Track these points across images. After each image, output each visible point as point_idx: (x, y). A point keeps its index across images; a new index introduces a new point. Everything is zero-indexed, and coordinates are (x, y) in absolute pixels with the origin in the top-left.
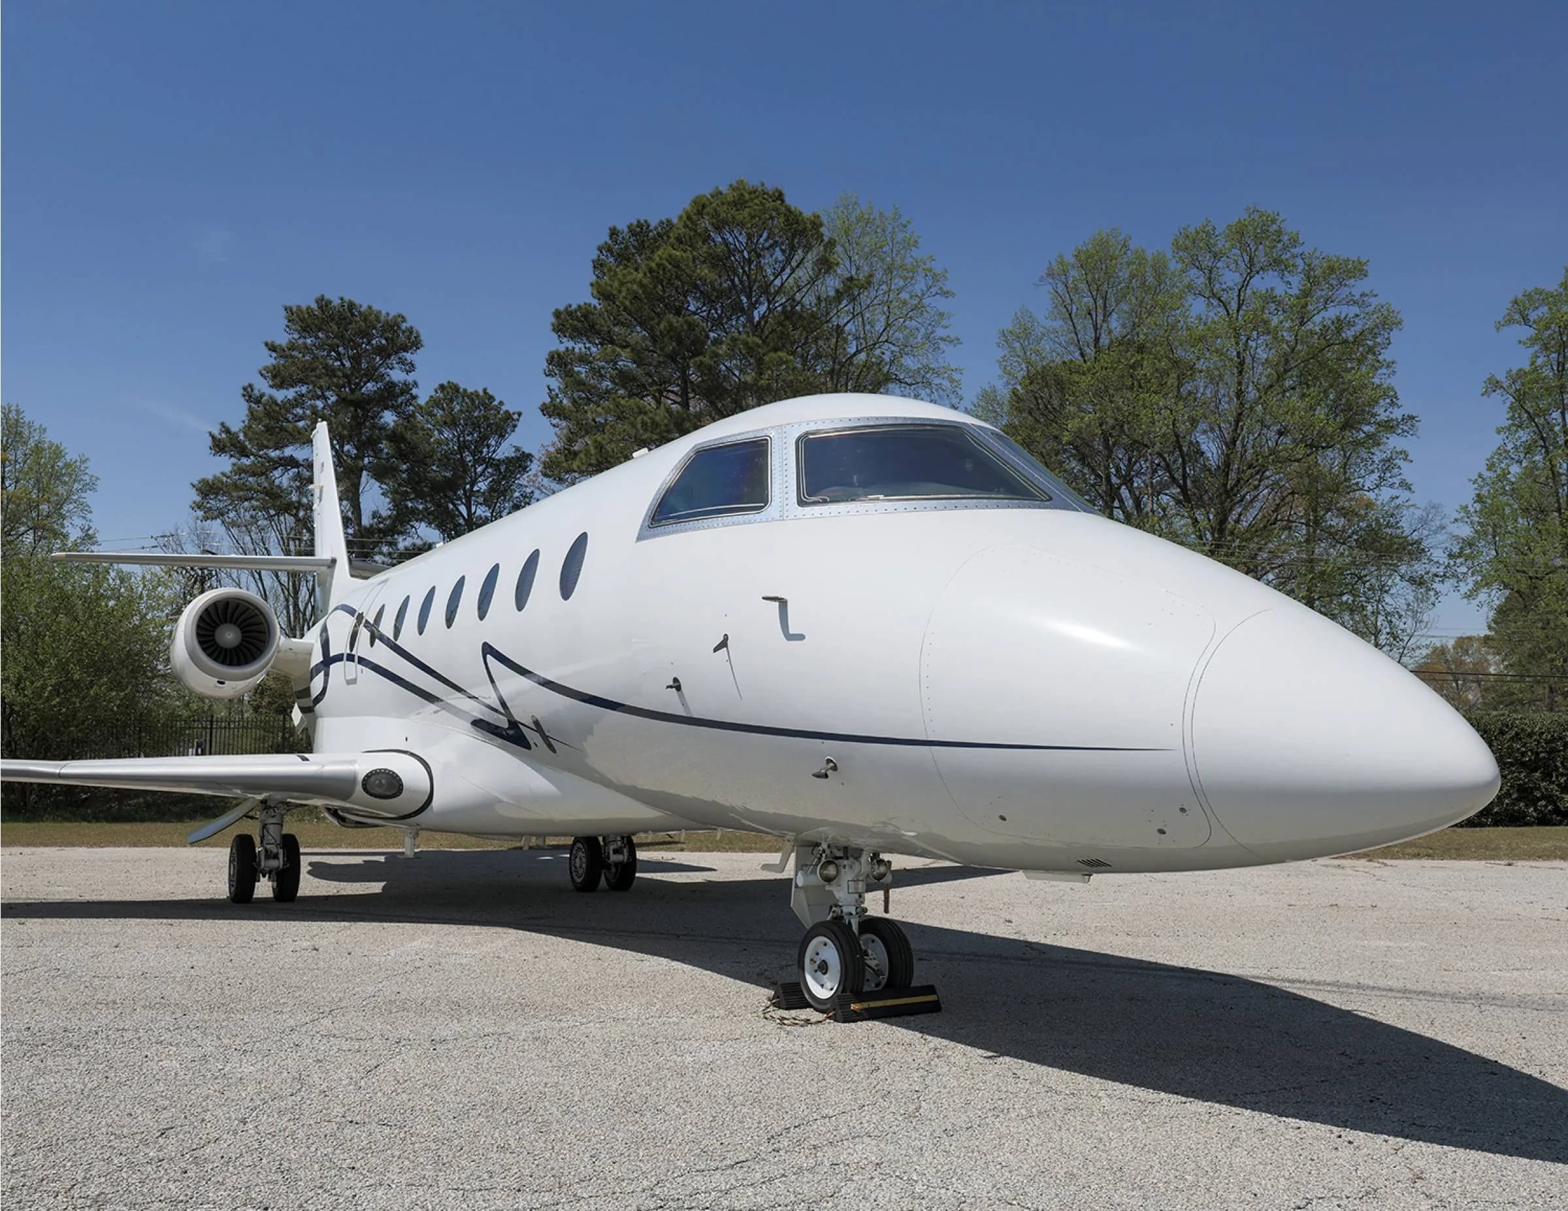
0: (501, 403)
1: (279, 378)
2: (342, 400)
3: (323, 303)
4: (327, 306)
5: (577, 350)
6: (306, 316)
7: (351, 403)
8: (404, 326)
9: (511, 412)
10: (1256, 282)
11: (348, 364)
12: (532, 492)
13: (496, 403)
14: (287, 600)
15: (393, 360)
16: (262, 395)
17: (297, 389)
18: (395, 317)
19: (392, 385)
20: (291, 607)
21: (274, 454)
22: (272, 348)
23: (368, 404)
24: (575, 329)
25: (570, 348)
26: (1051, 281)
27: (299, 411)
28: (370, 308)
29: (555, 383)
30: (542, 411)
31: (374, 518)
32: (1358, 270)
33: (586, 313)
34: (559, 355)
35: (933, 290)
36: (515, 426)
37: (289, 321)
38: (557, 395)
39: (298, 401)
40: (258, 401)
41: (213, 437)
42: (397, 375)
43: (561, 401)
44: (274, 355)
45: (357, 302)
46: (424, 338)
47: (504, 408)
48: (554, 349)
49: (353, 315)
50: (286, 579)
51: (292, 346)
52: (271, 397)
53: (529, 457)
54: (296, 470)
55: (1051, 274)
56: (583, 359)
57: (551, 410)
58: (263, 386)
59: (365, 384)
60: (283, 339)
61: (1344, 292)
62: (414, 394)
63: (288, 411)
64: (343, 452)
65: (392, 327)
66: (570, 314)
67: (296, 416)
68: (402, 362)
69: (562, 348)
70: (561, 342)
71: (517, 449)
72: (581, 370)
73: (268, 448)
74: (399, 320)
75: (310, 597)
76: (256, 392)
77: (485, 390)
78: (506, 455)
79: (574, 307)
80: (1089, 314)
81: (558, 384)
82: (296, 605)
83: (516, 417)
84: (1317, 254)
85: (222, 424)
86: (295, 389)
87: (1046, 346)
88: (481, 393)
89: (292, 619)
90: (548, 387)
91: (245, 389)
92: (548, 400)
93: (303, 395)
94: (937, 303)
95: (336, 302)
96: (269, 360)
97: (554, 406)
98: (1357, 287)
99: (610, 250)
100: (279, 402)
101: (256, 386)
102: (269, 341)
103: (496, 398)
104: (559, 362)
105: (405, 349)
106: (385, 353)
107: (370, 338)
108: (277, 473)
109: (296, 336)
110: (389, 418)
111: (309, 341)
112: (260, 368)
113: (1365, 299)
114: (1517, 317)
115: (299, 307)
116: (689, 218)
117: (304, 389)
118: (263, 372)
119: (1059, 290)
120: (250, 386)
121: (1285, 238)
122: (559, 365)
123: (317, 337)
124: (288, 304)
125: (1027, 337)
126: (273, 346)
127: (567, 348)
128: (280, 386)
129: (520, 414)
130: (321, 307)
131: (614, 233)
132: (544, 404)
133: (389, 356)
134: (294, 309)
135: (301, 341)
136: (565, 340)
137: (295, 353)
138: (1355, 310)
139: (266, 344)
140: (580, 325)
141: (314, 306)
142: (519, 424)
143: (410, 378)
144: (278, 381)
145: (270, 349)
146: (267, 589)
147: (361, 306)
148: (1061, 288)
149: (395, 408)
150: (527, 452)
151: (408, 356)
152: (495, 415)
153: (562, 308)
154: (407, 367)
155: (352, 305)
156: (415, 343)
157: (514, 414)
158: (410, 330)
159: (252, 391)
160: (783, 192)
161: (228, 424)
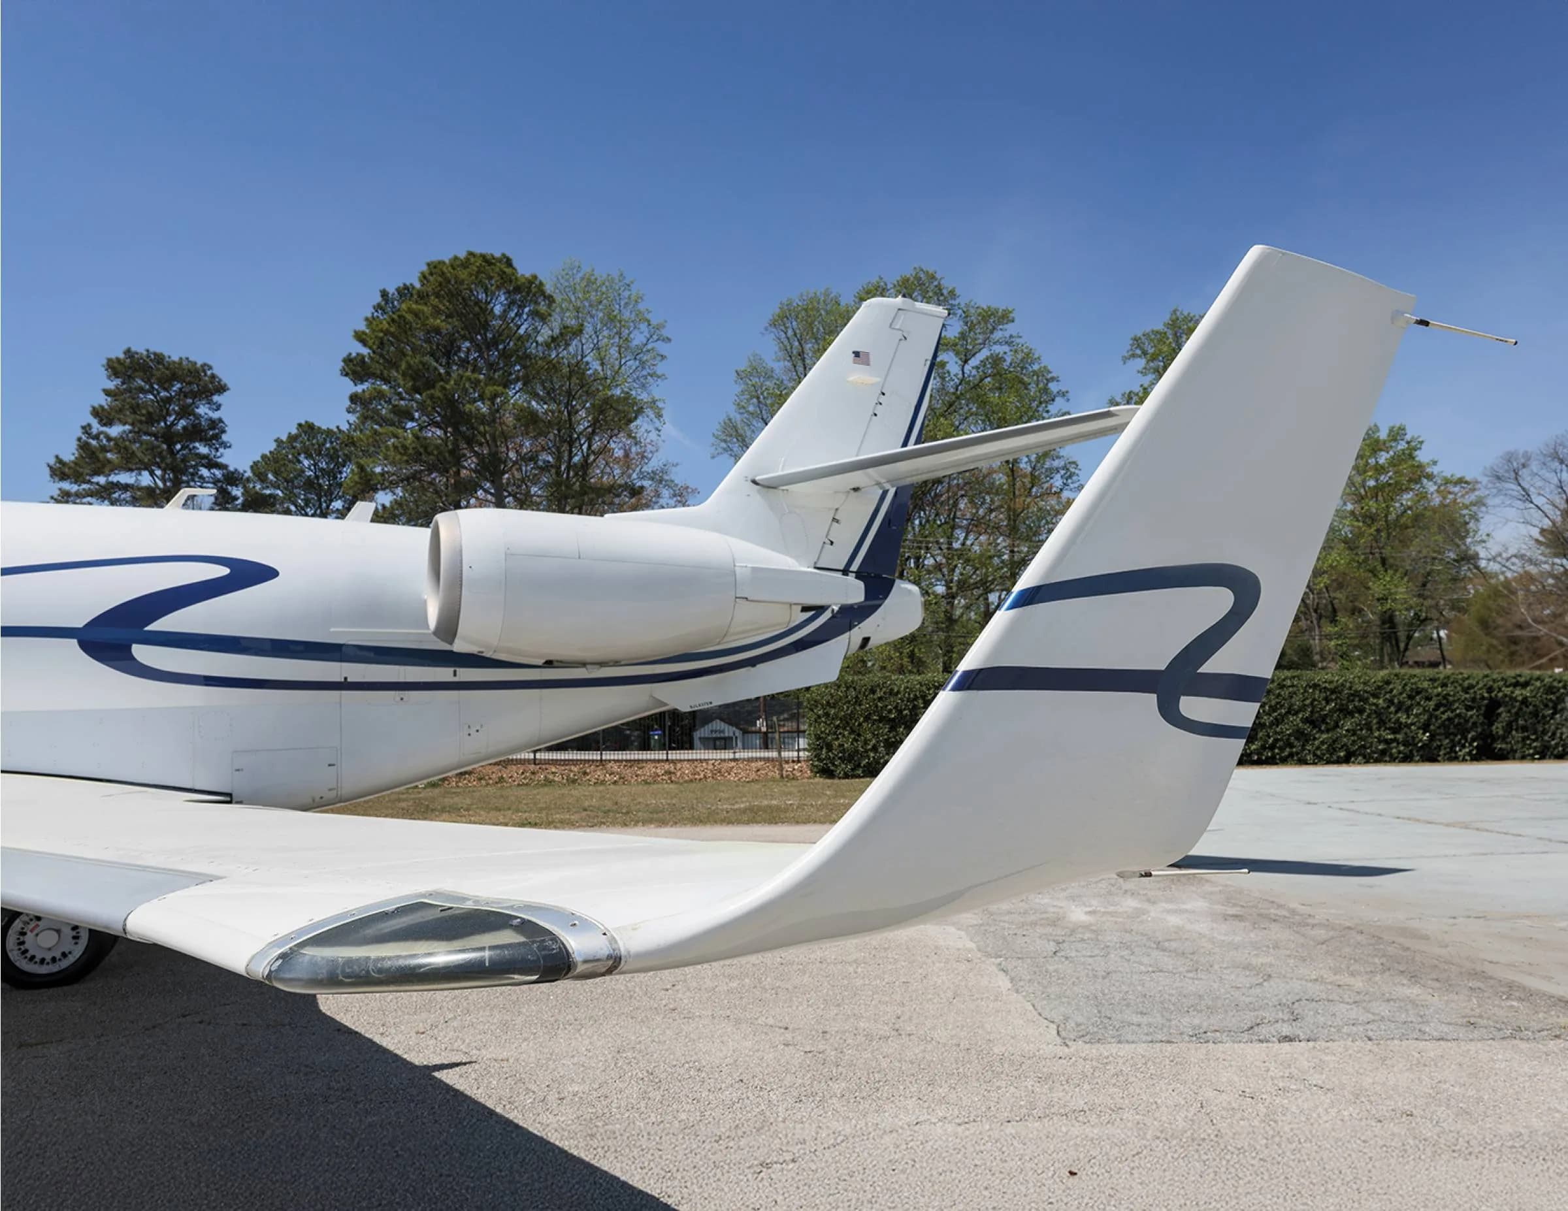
3: (130, 354)
4: (133, 356)
6: (120, 365)
8: (209, 373)
15: (202, 401)
16: (99, 434)
21: (102, 480)
24: (354, 373)
26: (774, 330)
32: (1005, 317)
33: (361, 362)
35: (655, 337)
40: (95, 438)
41: (51, 467)
45: (161, 354)
46: (229, 383)
49: (160, 364)
52: (106, 434)
54: (129, 492)
59: (179, 421)
60: (108, 385)
61: (998, 335)
65: (199, 373)
68: (211, 403)
72: (382, 407)
76: (94, 431)
77: (338, 427)
79: (354, 355)
84: (972, 303)
85: (57, 457)
86: (124, 427)
88: (335, 430)
91: (82, 428)
95: (143, 353)
98: (1010, 329)
99: (381, 308)
100: (113, 438)
101: (93, 426)
105: (209, 393)
106: (190, 395)
108: (116, 495)
109: (120, 382)
112: (91, 409)
113: (1013, 339)
114: (1139, 352)
115: (112, 359)
116: (425, 277)
119: (781, 338)
120: (88, 425)
121: (945, 292)
124: (108, 356)
128: (109, 425)
130: (129, 358)
131: (384, 294)
133: (197, 399)
135: (125, 386)
138: (1005, 349)
141: (123, 357)
144: (106, 419)
148: (783, 335)
149: (205, 441)
151: (216, 398)
154: (214, 407)
155: (157, 357)
156: (222, 389)
158: (213, 376)
159: (90, 429)
160: (511, 257)
161: (61, 457)
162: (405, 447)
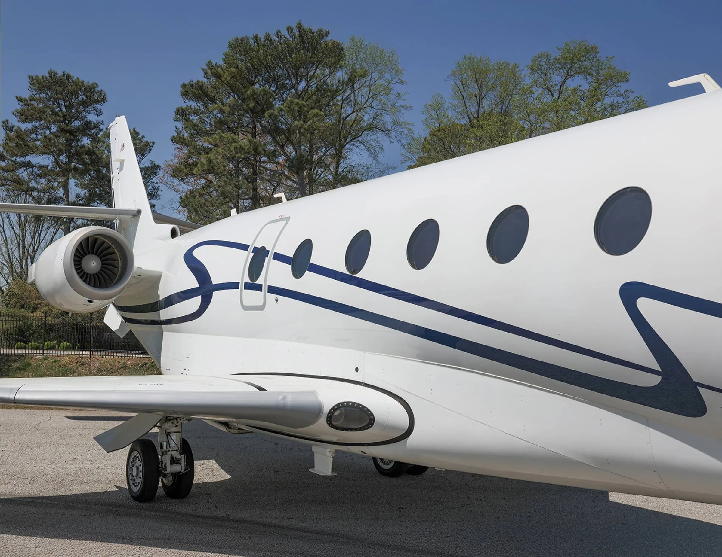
0: (143, 137)
1: (24, 116)
2: (62, 130)
3: (52, 74)
4: (54, 75)
5: (193, 107)
6: (42, 81)
7: (67, 131)
8: (97, 89)
9: (149, 141)
10: (569, 81)
11: (64, 110)
12: (159, 187)
13: (140, 136)
14: (19, 244)
15: (90, 108)
16: (13, 127)
17: (34, 124)
18: (92, 84)
19: (90, 122)
20: (21, 247)
21: (19, 159)
22: (20, 100)
23: (76, 132)
24: (194, 95)
25: (189, 105)
26: (453, 78)
27: (34, 136)
28: (78, 78)
29: (180, 125)
30: (172, 140)
31: (76, 197)
32: (624, 78)
33: (200, 87)
34: (182, 109)
35: (395, 80)
36: (151, 150)
37: (31, 84)
38: (181, 131)
39: (34, 130)
40: (11, 130)
42: (92, 117)
43: (183, 135)
44: (21, 103)
45: (72, 74)
46: (108, 97)
47: (145, 139)
48: (180, 106)
49: (69, 81)
50: (19, 231)
51: (32, 99)
52: (19, 128)
53: (158, 167)
54: (31, 169)
55: (454, 75)
56: (196, 112)
57: (178, 140)
58: (14, 121)
59: (74, 121)
60: (26, 95)
62: (101, 128)
63: (27, 136)
64: (59, 159)
65: (91, 89)
66: (192, 85)
67: (32, 139)
68: (95, 109)
69: (184, 106)
70: (185, 102)
71: (152, 162)
72: (194, 118)
73: (17, 156)
74: (95, 85)
75: (32, 241)
76: (10, 125)
78: (146, 165)
79: (194, 82)
80: (475, 96)
81: (182, 126)
82: (24, 247)
83: (151, 144)
86: (32, 124)
87: (450, 113)
89: (21, 254)
90: (176, 127)
91: (3, 122)
92: (176, 134)
93: (37, 127)
94: (397, 88)
95: (60, 73)
96: (18, 106)
97: (180, 137)
98: (623, 87)
100: (23, 131)
101: (10, 121)
102: (18, 96)
103: (140, 133)
104: (182, 113)
105: (97, 102)
106: (85, 104)
107: (77, 95)
108: (21, 170)
109: (35, 93)
110: (86, 141)
111: (42, 96)
112: (13, 110)
113: (627, 93)
115: (37, 77)
117: (37, 124)
118: (15, 113)
119: (457, 83)
120: (7, 121)
122: (182, 115)
123: (47, 94)
124: (30, 74)
125: (439, 109)
126: (21, 98)
127: (187, 106)
128: (24, 121)
129: (154, 143)
130: (51, 77)
132: (174, 136)
133: (87, 107)
134: (34, 77)
135: (38, 96)
136: (187, 101)
137: (34, 103)
138: (620, 100)
139: (17, 98)
140: (197, 92)
141: (47, 75)
142: (153, 149)
143: (100, 119)
144: (24, 117)
145: (19, 100)
146: (7, 237)
147: (73, 77)
148: (458, 82)
149: (89, 136)
150: (157, 164)
151: (98, 106)
152: (140, 143)
153: (187, 82)
154: (98, 113)
155: (68, 77)
156: (103, 100)
157: (150, 143)
158: (101, 92)
159: (8, 123)
162: (242, 148)
